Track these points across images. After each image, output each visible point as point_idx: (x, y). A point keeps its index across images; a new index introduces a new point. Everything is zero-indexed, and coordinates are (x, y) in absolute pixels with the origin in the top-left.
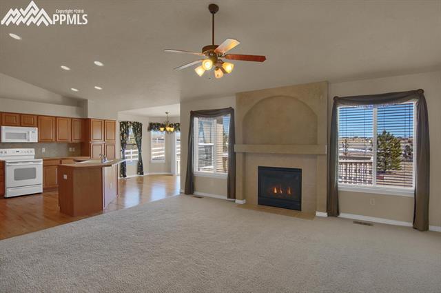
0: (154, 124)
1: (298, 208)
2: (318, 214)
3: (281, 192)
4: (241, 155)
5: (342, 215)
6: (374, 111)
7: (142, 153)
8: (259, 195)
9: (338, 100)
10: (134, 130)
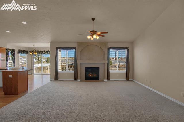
0: (21, 50)
1: (99, 80)
2: (105, 80)
3: (92, 75)
4: (80, 64)
5: (111, 80)
6: (117, 51)
7: (15, 64)
8: (86, 77)
9: (110, 48)
10: (12, 53)
